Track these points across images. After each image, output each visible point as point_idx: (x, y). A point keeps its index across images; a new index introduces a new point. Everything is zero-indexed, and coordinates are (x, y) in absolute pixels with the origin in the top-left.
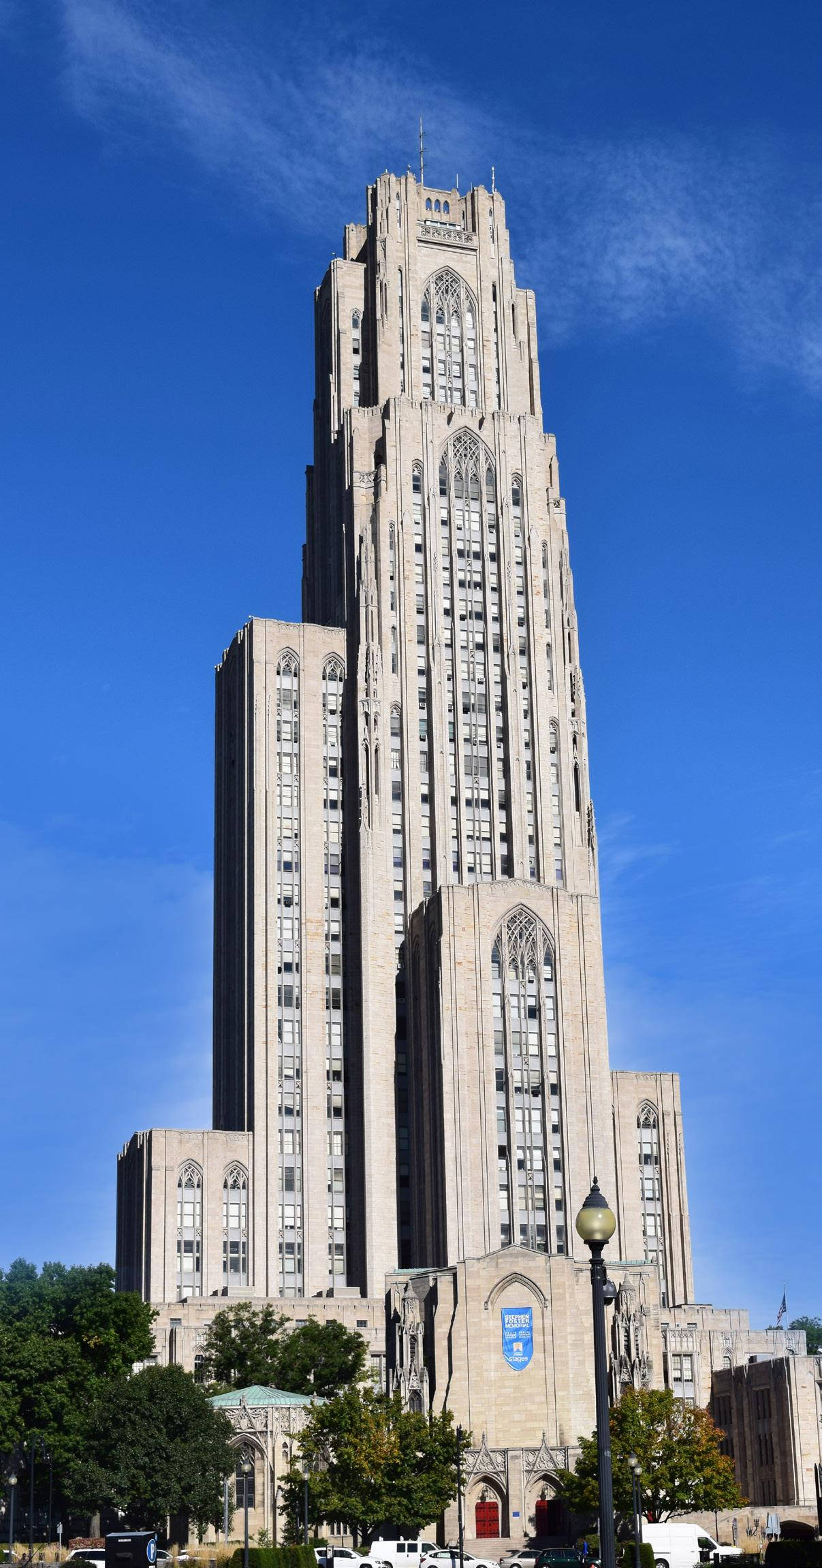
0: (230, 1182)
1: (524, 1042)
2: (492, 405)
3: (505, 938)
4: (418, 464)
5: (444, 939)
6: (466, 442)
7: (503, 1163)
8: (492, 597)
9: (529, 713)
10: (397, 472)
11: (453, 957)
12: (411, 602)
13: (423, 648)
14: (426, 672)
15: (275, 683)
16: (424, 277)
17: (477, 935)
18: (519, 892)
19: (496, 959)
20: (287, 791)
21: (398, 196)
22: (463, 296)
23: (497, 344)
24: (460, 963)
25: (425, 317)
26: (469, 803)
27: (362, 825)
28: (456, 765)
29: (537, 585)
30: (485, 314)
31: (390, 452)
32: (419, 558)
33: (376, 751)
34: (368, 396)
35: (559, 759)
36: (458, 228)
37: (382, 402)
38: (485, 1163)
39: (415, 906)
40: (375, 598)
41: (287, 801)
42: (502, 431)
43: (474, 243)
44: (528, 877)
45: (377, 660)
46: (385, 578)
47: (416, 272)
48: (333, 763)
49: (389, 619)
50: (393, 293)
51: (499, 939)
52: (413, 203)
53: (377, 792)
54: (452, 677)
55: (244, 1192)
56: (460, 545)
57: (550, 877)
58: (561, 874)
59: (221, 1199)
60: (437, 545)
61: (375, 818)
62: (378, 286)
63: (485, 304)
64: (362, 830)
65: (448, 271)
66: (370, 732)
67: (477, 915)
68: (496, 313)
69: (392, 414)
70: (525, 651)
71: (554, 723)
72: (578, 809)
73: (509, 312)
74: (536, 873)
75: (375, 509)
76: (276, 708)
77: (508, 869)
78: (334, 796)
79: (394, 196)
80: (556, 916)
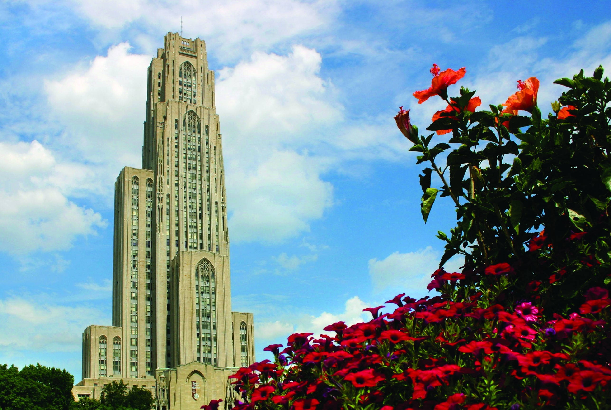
0: (115, 342)
1: (205, 301)
2: (200, 104)
3: (200, 268)
4: (177, 121)
5: (181, 268)
6: (192, 114)
7: (198, 339)
8: (198, 163)
9: (209, 200)
10: (171, 122)
11: (183, 273)
12: (173, 164)
13: (177, 178)
14: (177, 185)
15: (132, 187)
16: (180, 64)
17: (191, 267)
18: (205, 254)
19: (197, 275)
20: (134, 221)
21: (173, 38)
22: (192, 70)
23: (202, 86)
24: (185, 275)
25: (181, 76)
26: (190, 226)
27: (157, 232)
28: (186, 215)
29: (212, 159)
30: (199, 76)
31: (168, 116)
32: (176, 150)
33: (162, 209)
34: (163, 100)
35: (218, 214)
36: (191, 50)
37: (166, 101)
38: (192, 339)
39: (173, 258)
40: (163, 161)
41: (134, 224)
42: (203, 112)
43: (196, 55)
44: (208, 250)
45: (163, 181)
46: (166, 155)
47: (178, 62)
48: (149, 213)
49: (167, 168)
50: (171, 68)
51: (198, 269)
52: (178, 41)
53: (162, 222)
54: (185, 187)
55: (120, 346)
56: (189, 147)
57: (215, 251)
58: (218, 250)
59: (113, 348)
60: (182, 146)
61: (161, 230)
62: (166, 66)
63: (199, 73)
64: (157, 233)
65: (188, 62)
66: (160, 203)
67: (191, 261)
68: (202, 76)
69: (169, 105)
70: (208, 180)
71: (217, 203)
72: (224, 230)
73: (206, 76)
74: (210, 249)
75: (163, 133)
76: (131, 194)
77: (202, 247)
78: (149, 223)
79: (172, 39)
80: (216, 262)
